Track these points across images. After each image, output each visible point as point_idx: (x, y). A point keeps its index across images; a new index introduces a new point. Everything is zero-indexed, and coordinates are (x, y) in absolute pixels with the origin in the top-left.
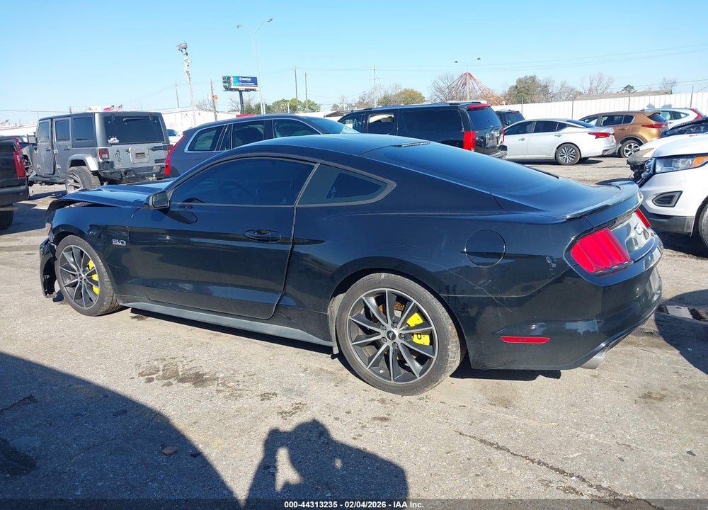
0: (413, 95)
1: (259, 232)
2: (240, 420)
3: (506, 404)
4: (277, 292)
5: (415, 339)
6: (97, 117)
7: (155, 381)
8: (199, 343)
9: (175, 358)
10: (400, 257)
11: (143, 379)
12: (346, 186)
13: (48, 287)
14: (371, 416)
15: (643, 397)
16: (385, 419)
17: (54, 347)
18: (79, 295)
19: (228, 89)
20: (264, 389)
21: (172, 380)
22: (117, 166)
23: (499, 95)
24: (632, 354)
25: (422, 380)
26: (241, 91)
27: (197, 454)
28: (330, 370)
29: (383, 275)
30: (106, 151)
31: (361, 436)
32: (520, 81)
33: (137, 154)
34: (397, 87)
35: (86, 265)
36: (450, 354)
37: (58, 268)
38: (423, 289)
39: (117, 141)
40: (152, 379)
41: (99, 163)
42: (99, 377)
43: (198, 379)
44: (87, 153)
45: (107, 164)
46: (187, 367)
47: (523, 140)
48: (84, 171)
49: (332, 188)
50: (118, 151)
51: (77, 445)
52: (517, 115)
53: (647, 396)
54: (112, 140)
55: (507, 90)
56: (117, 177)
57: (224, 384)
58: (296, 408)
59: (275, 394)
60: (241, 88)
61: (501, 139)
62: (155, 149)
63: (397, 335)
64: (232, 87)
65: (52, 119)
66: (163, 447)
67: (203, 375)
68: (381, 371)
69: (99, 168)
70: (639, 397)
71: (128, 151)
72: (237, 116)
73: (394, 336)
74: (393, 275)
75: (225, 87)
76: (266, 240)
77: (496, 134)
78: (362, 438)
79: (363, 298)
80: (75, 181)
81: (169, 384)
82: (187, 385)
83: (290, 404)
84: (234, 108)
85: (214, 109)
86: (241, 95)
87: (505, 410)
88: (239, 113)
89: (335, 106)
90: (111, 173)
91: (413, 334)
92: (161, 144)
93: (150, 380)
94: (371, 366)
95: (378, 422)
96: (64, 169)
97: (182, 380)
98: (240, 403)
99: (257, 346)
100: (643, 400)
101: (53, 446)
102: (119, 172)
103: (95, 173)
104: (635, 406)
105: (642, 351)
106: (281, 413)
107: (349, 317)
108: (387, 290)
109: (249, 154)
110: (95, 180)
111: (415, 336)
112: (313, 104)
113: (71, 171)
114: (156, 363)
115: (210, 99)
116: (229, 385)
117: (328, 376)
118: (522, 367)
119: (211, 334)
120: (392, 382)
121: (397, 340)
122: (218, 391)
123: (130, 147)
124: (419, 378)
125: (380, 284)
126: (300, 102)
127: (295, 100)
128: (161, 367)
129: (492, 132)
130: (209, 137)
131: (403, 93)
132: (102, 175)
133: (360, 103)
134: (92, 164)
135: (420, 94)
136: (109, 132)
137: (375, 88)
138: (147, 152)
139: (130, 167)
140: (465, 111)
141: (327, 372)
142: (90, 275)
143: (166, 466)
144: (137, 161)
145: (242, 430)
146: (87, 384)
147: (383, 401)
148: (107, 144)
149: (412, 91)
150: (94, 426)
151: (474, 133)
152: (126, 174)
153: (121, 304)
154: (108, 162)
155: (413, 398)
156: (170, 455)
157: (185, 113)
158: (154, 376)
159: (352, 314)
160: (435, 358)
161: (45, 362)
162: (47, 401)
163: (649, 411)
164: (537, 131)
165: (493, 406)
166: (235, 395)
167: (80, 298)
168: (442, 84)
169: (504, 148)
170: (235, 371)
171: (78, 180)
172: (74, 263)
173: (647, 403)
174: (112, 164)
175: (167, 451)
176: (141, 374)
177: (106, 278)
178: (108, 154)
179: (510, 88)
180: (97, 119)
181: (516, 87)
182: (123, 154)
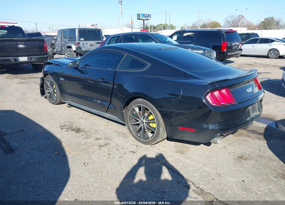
0: (216, 24)
1: (104, 79)
2: (85, 146)
3: (182, 152)
4: (108, 102)
5: (151, 125)
6: (77, 30)
7: (64, 129)
8: (85, 118)
9: (74, 122)
10: (145, 93)
11: (60, 128)
12: (135, 64)
13: (43, 93)
14: (130, 150)
15: (238, 158)
16: (134, 152)
17: (38, 114)
18: (50, 97)
19: (139, 19)
20: (98, 136)
21: (69, 130)
22: (83, 49)
23: (255, 25)
24: (246, 141)
25: (151, 140)
26: (144, 20)
27: (65, 156)
28: (124, 133)
29: (141, 99)
30: (79, 43)
31: (122, 157)
32: (266, 19)
33: (90, 45)
34: (210, 20)
35: (53, 86)
36: (161, 131)
37: (45, 86)
38: (153, 106)
39: (83, 40)
40: (63, 128)
41: (76, 48)
42: (46, 125)
43: (78, 130)
44: (72, 43)
45: (79, 48)
46: (76, 126)
47: (253, 46)
48: (71, 50)
49: (129, 65)
50: (83, 43)
51: (30, 147)
52: (256, 35)
53: (241, 157)
54: (82, 39)
55: (259, 23)
56: (82, 53)
57: (86, 133)
58: (106, 144)
59: (101, 139)
60: (144, 19)
61: (240, 46)
62: (98, 43)
63: (144, 122)
64: (141, 18)
65: (62, 30)
66: (55, 151)
67: (80, 129)
68: (139, 135)
69: (76, 50)
70: (237, 157)
71: (87, 43)
72: (141, 30)
73: (143, 122)
74: (144, 100)
75: (138, 18)
76: (105, 82)
77: (238, 44)
78: (122, 158)
79: (134, 107)
80: (68, 54)
81: (67, 131)
82: (73, 132)
83: (104, 143)
84: (141, 27)
85: (132, 28)
86: (144, 21)
87: (180, 155)
88: (142, 29)
89: (182, 27)
90: (80, 52)
91: (150, 123)
92: (100, 42)
93: (62, 129)
94: (136, 133)
95: (131, 153)
96: (65, 49)
97: (72, 130)
98: (88, 140)
99: (104, 121)
100: (237, 159)
101: (22, 147)
102: (83, 51)
103: (75, 51)
104: (233, 160)
105: (251, 140)
106: (100, 145)
107: (129, 114)
108: (141, 105)
109: (105, 49)
110: (75, 54)
111: (151, 123)
112: (173, 26)
113: (67, 50)
114: (67, 123)
115: (131, 23)
116: (88, 134)
117: (123, 135)
118: (186, 140)
119: (91, 115)
120: (142, 139)
121: (145, 124)
122: (83, 135)
123: (88, 42)
124: (150, 139)
125: (139, 102)
126: (167, 25)
127: (165, 24)
128: (68, 125)
129: (236, 43)
130: (115, 40)
131: (212, 23)
132: (77, 52)
133: (193, 26)
134: (74, 48)
135: (219, 24)
136: (81, 36)
137: (200, 21)
138: (94, 44)
139: (87, 50)
140: (224, 33)
141: (123, 133)
142: (54, 90)
143: (53, 158)
144: (90, 47)
145: (83, 150)
146: (41, 127)
147: (137, 146)
148: (80, 40)
149: (216, 22)
150: (37, 142)
151: (227, 43)
152: (86, 52)
153: (63, 101)
154: (79, 47)
155: (148, 146)
156: (56, 154)
157: (120, 28)
158: (64, 128)
159: (130, 113)
160: (156, 132)
161: (32, 119)
162: (27, 132)
163: (237, 163)
164: (261, 42)
165: (177, 153)
166: (88, 137)
167: (50, 98)
168: (229, 20)
169: (241, 50)
170: (92, 129)
171: (69, 53)
172: (49, 85)
173: (238, 160)
174: (81, 48)
175: (55, 153)
176: (60, 127)
177: (58, 92)
178: (80, 44)
179: (261, 22)
180: (77, 31)
181: (264, 22)
182: (85, 45)
